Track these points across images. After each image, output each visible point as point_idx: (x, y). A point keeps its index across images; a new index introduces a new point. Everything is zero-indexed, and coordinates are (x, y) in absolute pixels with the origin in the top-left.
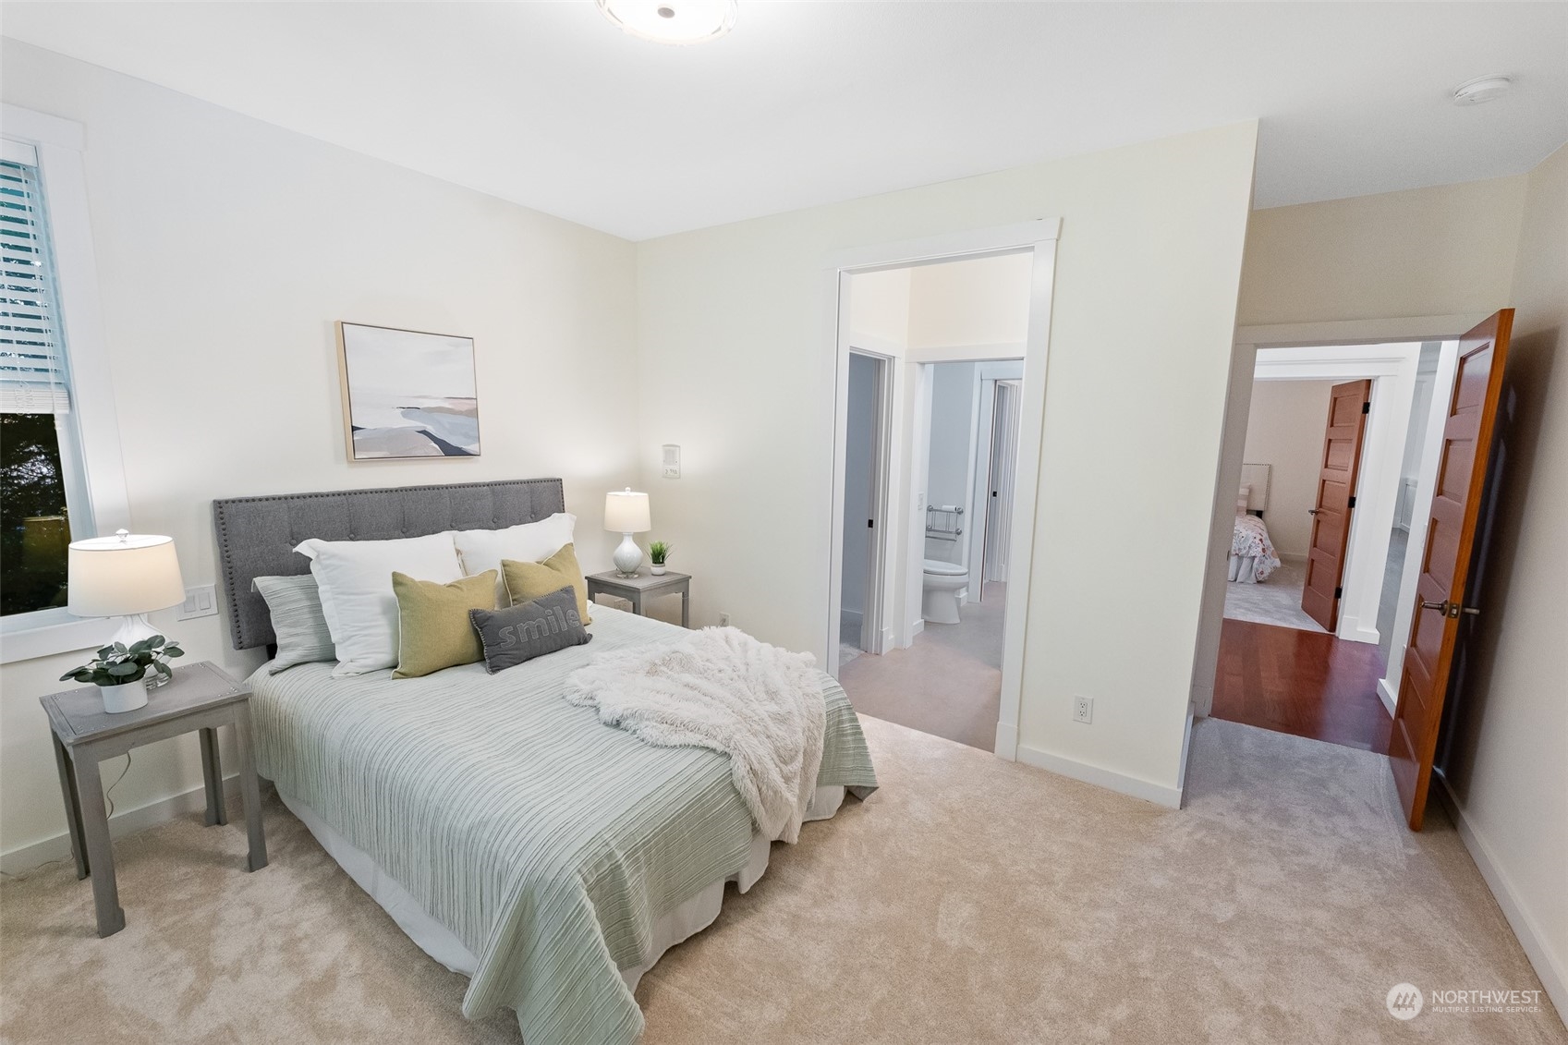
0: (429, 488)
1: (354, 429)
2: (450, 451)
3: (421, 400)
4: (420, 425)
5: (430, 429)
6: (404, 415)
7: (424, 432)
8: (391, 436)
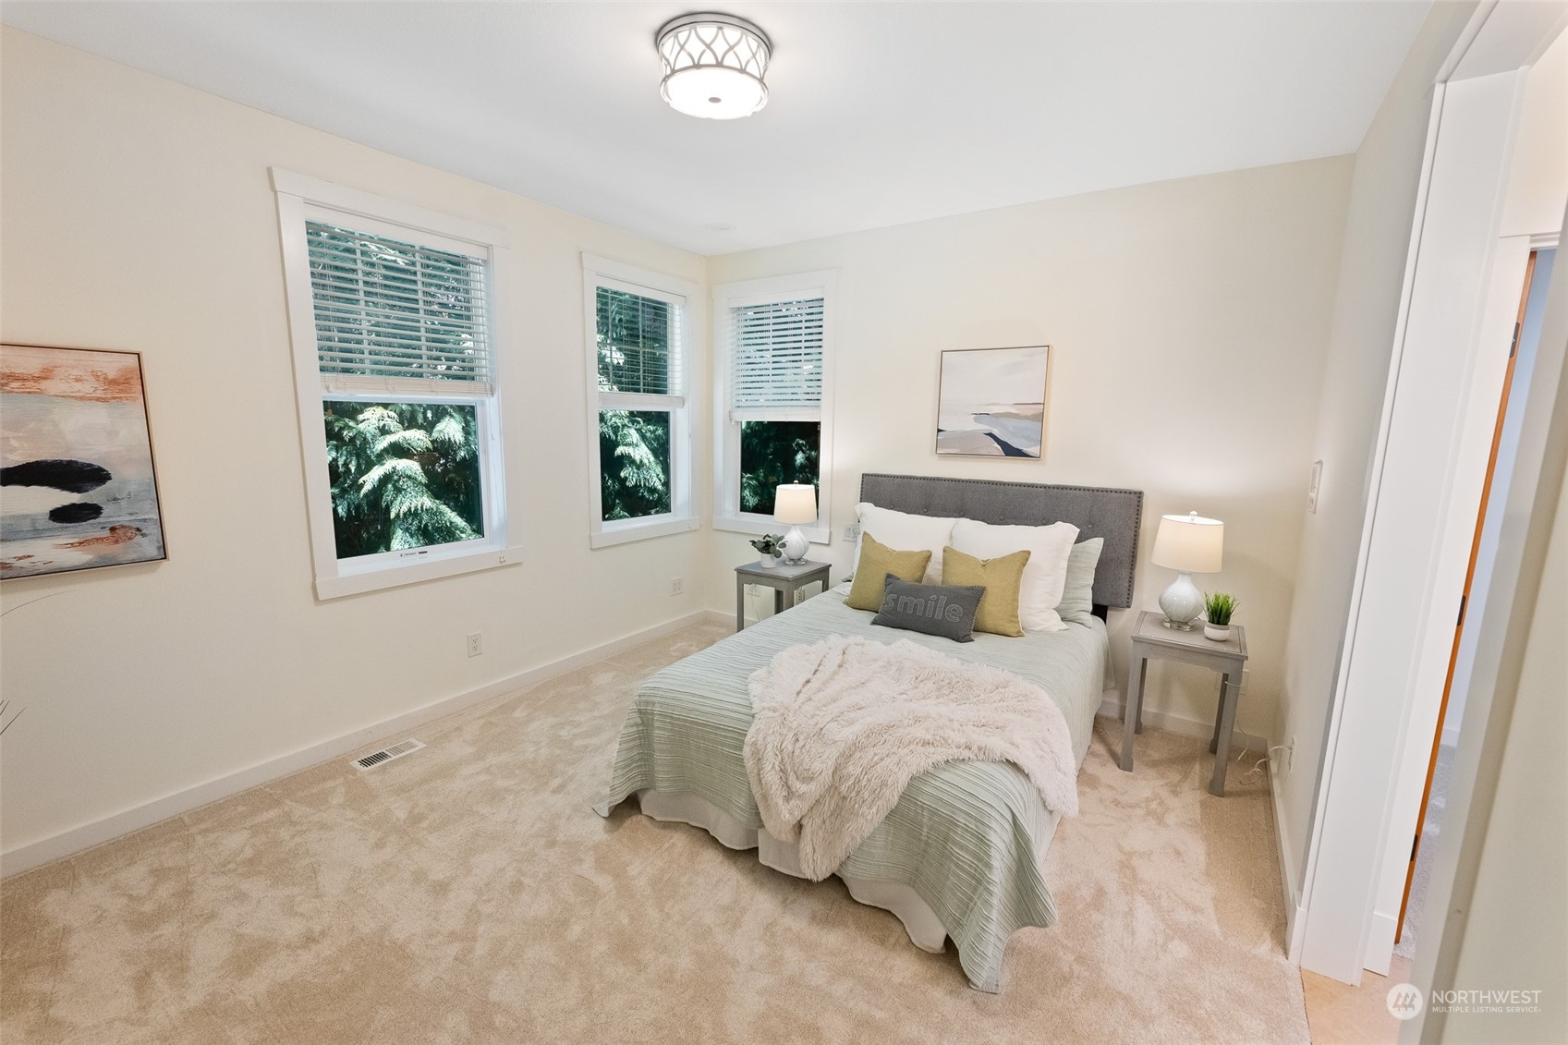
0: (989, 482)
1: (939, 431)
2: (1010, 451)
3: (992, 407)
4: (988, 429)
5: (996, 432)
6: (976, 420)
7: (991, 435)
8: (965, 437)
